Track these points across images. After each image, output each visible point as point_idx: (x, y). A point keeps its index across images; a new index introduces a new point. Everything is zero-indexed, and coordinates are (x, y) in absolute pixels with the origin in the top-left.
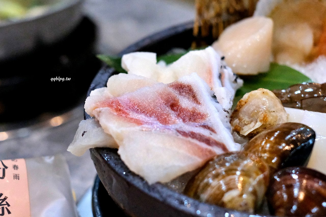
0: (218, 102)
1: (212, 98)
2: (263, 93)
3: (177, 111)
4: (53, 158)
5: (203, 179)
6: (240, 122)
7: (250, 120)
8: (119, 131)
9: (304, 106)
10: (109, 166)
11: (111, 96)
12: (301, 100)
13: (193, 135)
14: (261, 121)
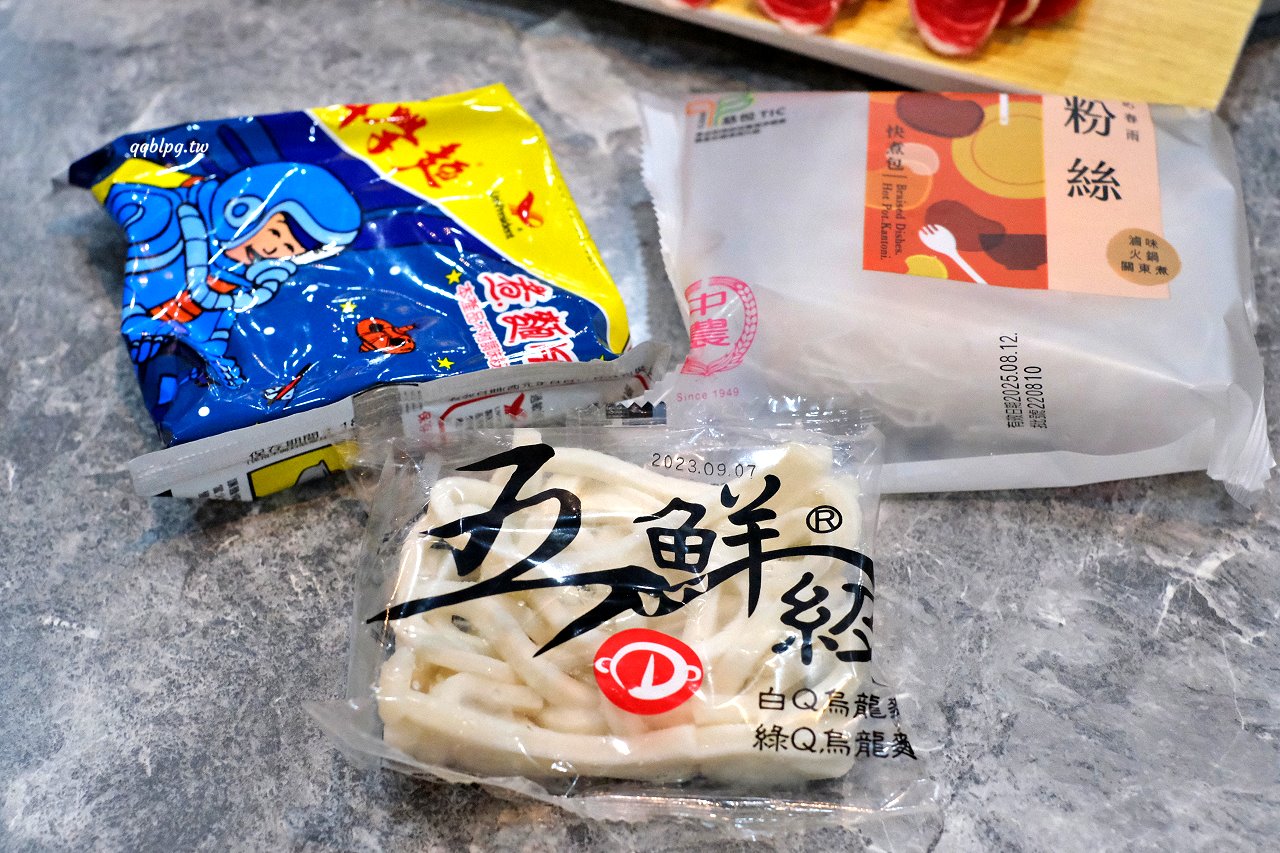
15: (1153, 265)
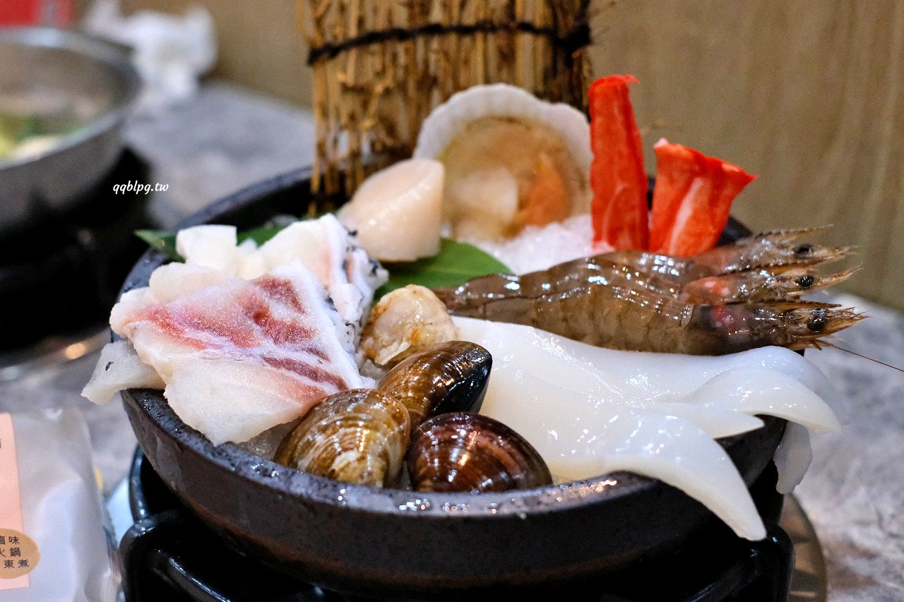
0: (336, 310)
1: (325, 303)
2: (415, 292)
3: (265, 325)
4: (60, 412)
5: (304, 435)
6: (375, 342)
7: (392, 339)
8: (166, 360)
9: (488, 314)
10: (150, 417)
11: (156, 302)
12: (485, 304)
13: (289, 364)
14: (408, 340)
15: (16, 559)
